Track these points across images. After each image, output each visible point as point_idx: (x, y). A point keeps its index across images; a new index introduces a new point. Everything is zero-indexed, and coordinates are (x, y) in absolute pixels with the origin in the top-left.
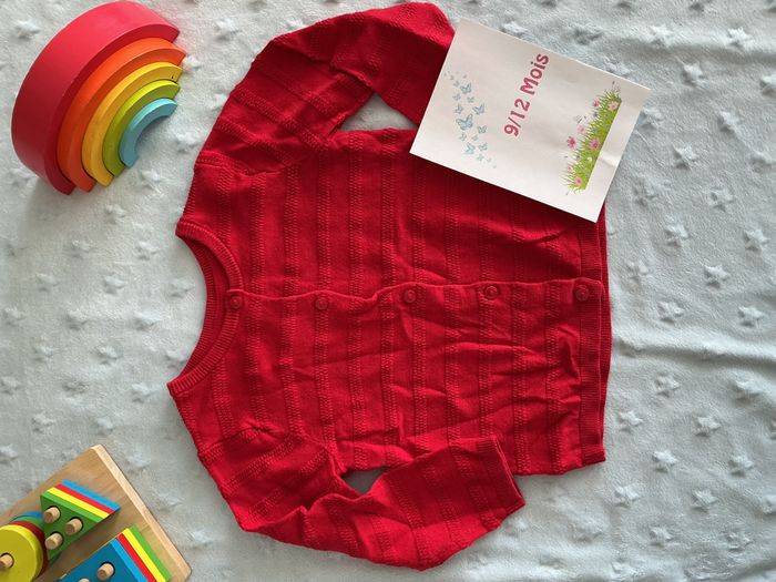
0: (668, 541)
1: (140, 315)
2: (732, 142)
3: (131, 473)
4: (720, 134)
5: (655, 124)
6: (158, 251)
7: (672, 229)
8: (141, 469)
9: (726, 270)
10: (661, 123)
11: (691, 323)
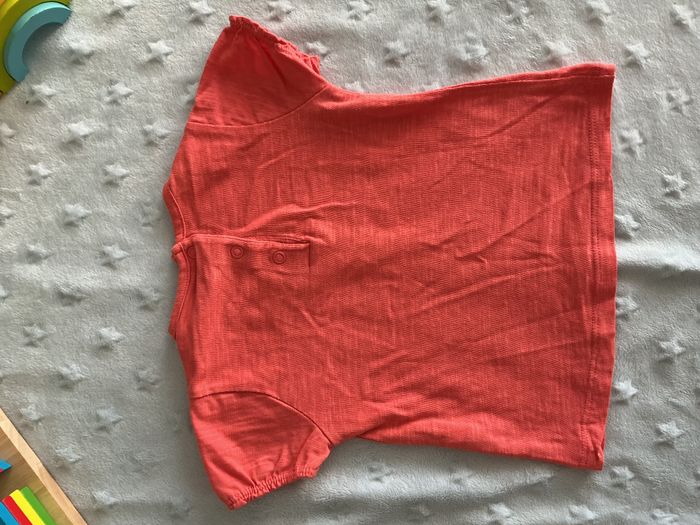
0: (631, 480)
1: (32, 248)
2: (686, 37)
3: (24, 427)
4: (674, 29)
5: (604, 19)
6: (49, 175)
7: (626, 134)
8: (37, 422)
9: (683, 178)
10: (609, 17)
11: (649, 238)
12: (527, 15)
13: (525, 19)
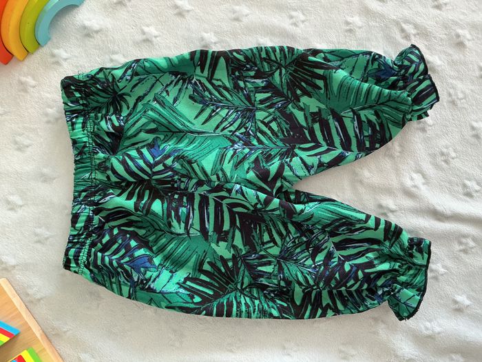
12: (415, 35)
13: (412, 37)
